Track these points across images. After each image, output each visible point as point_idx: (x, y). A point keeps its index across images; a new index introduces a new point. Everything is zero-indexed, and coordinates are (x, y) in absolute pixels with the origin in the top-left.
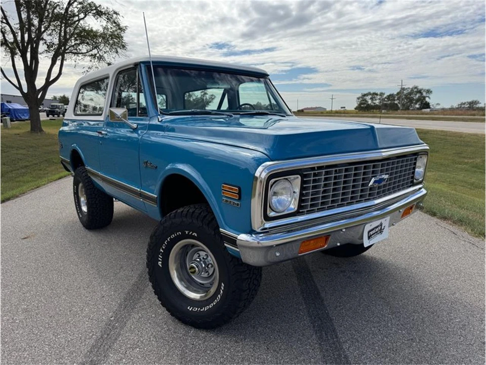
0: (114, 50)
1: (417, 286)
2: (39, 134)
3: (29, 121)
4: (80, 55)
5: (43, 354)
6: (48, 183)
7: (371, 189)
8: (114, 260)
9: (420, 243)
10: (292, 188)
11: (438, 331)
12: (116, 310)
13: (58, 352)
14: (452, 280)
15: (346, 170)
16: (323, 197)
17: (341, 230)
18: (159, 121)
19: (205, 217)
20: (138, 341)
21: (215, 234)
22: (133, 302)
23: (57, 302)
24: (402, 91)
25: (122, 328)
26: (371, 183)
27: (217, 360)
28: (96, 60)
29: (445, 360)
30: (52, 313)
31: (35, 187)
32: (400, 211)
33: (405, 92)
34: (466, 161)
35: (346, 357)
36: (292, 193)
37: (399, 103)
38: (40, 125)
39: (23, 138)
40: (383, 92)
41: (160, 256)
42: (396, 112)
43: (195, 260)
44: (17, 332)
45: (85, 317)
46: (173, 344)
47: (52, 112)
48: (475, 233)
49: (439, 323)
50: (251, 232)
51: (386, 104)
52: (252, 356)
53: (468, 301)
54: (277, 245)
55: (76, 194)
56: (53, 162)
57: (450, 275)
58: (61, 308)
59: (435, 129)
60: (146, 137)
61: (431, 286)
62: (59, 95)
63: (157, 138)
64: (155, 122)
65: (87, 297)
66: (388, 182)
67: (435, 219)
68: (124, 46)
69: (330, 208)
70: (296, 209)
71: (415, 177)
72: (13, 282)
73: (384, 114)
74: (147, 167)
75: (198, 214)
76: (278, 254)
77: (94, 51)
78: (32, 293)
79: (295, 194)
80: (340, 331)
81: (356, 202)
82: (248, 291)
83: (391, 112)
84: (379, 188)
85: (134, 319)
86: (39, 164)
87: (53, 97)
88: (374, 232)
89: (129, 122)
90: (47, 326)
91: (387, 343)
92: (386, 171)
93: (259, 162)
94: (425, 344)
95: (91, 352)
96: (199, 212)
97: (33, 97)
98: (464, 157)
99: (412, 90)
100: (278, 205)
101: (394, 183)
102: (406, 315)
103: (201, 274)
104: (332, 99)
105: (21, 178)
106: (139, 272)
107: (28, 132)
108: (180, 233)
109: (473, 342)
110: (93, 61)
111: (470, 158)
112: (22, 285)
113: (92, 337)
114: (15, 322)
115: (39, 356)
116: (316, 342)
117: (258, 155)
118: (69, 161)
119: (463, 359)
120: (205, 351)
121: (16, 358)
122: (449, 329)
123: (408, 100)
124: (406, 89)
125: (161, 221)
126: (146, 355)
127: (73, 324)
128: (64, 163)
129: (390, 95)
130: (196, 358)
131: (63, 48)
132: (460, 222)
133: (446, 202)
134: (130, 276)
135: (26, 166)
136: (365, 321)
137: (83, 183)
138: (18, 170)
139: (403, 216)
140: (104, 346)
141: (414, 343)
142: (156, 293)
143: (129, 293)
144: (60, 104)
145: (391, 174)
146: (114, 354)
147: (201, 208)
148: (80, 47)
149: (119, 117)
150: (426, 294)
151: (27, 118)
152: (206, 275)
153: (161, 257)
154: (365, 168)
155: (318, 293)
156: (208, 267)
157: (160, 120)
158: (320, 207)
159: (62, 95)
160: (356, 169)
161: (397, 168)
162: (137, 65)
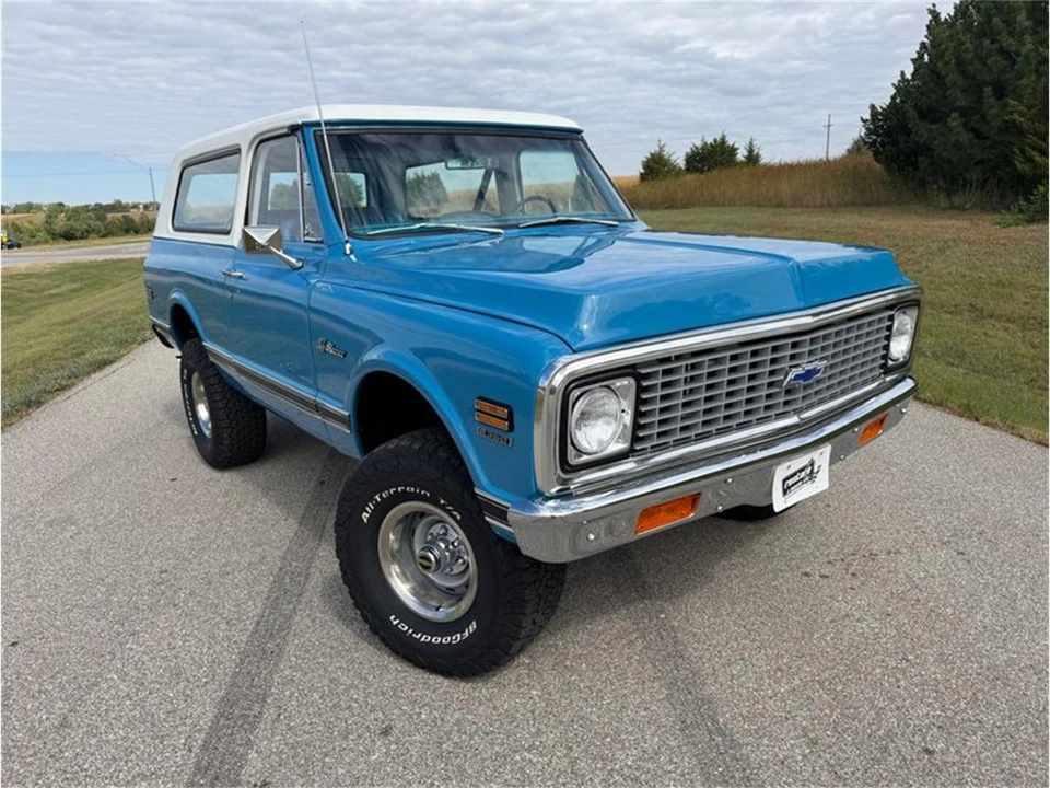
108: (428, 494)
153: (372, 507)
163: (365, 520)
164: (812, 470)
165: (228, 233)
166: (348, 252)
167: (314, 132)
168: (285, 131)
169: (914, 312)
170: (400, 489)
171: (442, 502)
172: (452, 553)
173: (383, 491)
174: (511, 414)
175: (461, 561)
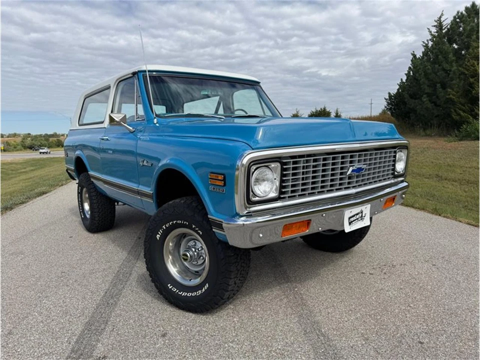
108: (187, 223)
153: (161, 232)
163: (158, 238)
164: (362, 215)
165: (102, 122)
166: (155, 122)
167: (143, 75)
168: (130, 75)
169: (406, 151)
170: (174, 222)
171: (194, 226)
172: (198, 254)
173: (167, 223)
174: (225, 178)
175: (202, 258)
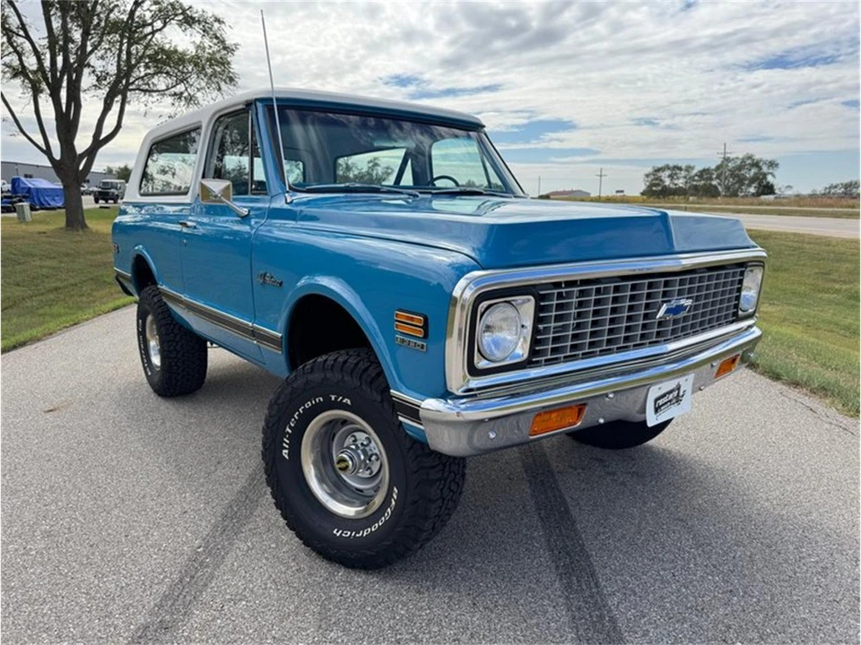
0: (213, 86)
1: (743, 500)
2: (81, 232)
3: (64, 210)
4: (154, 94)
5: (77, 608)
6: (94, 317)
7: (660, 324)
8: (207, 450)
9: (750, 426)
10: (519, 318)
11: (778, 578)
12: (208, 535)
13: (102, 605)
14: (805, 490)
15: (617, 289)
16: (575, 337)
17: (607, 395)
18: (287, 203)
19: (366, 369)
20: (245, 589)
21: (382, 401)
22: (238, 522)
23: (103, 521)
24: (725, 162)
25: (217, 566)
26: (661, 314)
27: (383, 623)
28: (182, 103)
29: (790, 627)
30: (94, 540)
31: (71, 323)
32: (712, 366)
33: (730, 164)
34: (837, 286)
35: (613, 620)
36: (519, 326)
37: (719, 184)
38: (83, 217)
39: (52, 240)
40: (692, 164)
41: (285, 440)
42: (714, 200)
43: (348, 448)
44: (31, 570)
45: (152, 547)
46: (306, 594)
47: (104, 195)
48: (849, 411)
49: (780, 564)
50: (446, 395)
51: (696, 185)
52: (446, 617)
53: (832, 526)
54: (491, 419)
55: (142, 334)
56: (105, 282)
57: (802, 482)
58: (110, 531)
59: (782, 230)
60: (263, 231)
61: (768, 500)
62: (117, 165)
63: (284, 231)
64: (279, 204)
65: (157, 512)
66: (692, 313)
67: (779, 386)
68: (231, 79)
69: (586, 356)
70: (526, 356)
71: (740, 306)
72: (26, 486)
73: (693, 203)
74: (264, 282)
75: (352, 366)
76: (492, 436)
77: (178, 87)
78: (60, 504)
79: (525, 330)
80: (603, 575)
81: (635, 346)
82: (440, 501)
83: (704, 199)
84: (676, 322)
85: (238, 550)
86: (79, 285)
87: (106, 168)
88: (665, 400)
89: (236, 205)
90: (85, 562)
91: (686, 597)
92: (688, 293)
93: (461, 271)
94: (755, 600)
95: (161, 606)
96: (355, 361)
97: (71, 168)
98: (834, 281)
99: (743, 161)
100: (493, 348)
101: (703, 314)
102: (721, 549)
103: (358, 472)
104: (601, 176)
105: (47, 309)
106: (249, 471)
107: (61, 229)
108: (322, 399)
109: (840, 597)
110: (177, 104)
111: (845, 282)
112: (43, 490)
113: (163, 580)
114: (28, 554)
115: (69, 612)
116: (559, 593)
117: (461, 259)
118: (130, 275)
119: (821, 626)
120: (362, 607)
121: (29, 615)
122: (798, 575)
123: (736, 179)
124: (733, 159)
125: (287, 378)
126: (258, 613)
127: (130, 557)
128: (121, 279)
129: (704, 170)
130: (346, 619)
131: (124, 82)
132: (824, 391)
133: (799, 356)
134: (234, 477)
135: (57, 289)
136: (648, 559)
137: (153, 315)
138: (42, 294)
139: (718, 374)
140: (185, 596)
141: (735, 598)
142: (278, 505)
143: (231, 506)
144: (117, 181)
145: (697, 298)
146: (203, 610)
147: (359, 355)
148: (155, 80)
149: (216, 196)
150: (759, 514)
151: (60, 205)
152: (367, 474)
153: (288, 442)
154: (650, 286)
155: (567, 511)
156: (370, 460)
157: (288, 201)
158: (568, 354)
159: (122, 166)
160: (634, 287)
161: (708, 288)
162: (249, 104)
163: (287, 457)
170: (301, 410)
173: (290, 421)
